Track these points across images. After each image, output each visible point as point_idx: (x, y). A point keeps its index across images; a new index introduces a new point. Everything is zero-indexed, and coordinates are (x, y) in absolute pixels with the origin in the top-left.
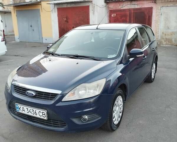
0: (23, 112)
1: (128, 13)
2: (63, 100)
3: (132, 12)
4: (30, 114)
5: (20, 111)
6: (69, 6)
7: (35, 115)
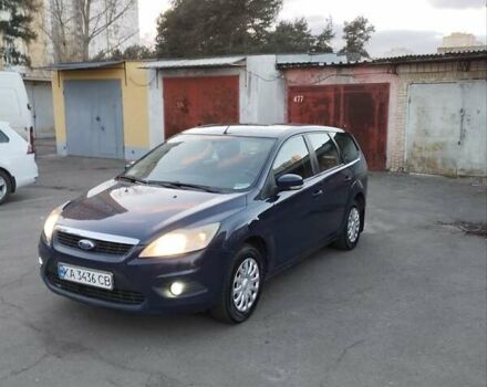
0: (72, 279)
1: (331, 95)
2: (141, 255)
3: (342, 92)
4: (83, 281)
5: (66, 278)
6: (191, 74)
7: (92, 283)
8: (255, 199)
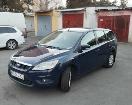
1: (112, 19)
2: (33, 70)
3: (115, 18)
4: (17, 76)
5: (13, 75)
6: (70, 13)
7: (19, 77)
8: (73, 52)
